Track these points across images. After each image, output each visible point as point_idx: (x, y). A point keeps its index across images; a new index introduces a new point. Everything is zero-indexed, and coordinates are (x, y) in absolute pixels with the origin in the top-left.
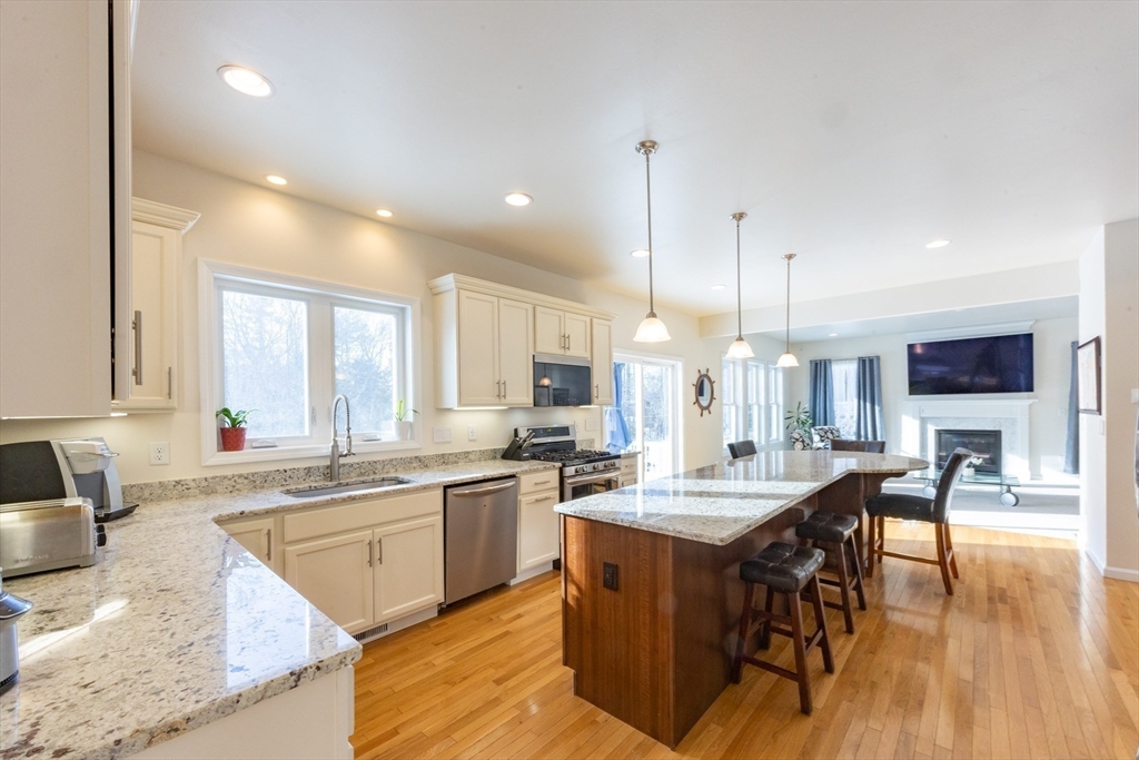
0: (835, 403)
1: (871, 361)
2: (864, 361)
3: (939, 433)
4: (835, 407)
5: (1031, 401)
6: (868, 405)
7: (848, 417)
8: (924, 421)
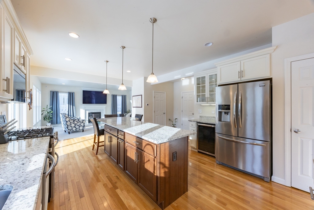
0: (60, 106)
1: (72, 93)
2: (70, 93)
3: (89, 113)
4: (60, 107)
5: (106, 106)
6: (71, 106)
7: (64, 110)
8: (86, 110)
